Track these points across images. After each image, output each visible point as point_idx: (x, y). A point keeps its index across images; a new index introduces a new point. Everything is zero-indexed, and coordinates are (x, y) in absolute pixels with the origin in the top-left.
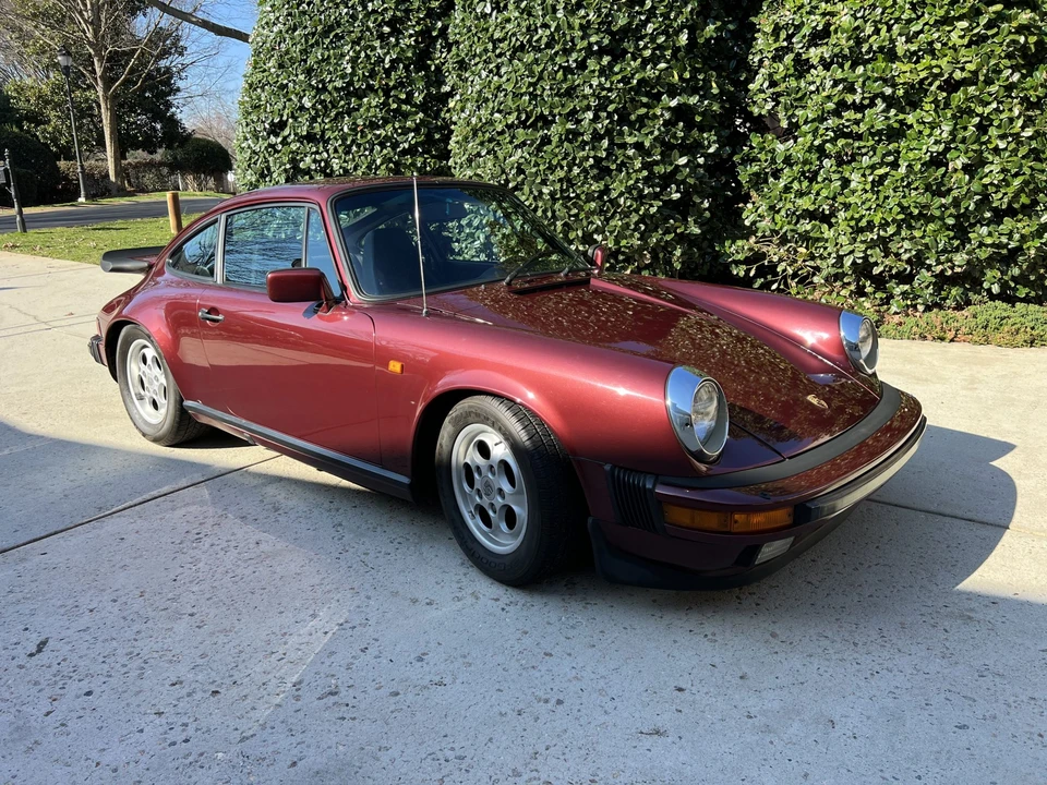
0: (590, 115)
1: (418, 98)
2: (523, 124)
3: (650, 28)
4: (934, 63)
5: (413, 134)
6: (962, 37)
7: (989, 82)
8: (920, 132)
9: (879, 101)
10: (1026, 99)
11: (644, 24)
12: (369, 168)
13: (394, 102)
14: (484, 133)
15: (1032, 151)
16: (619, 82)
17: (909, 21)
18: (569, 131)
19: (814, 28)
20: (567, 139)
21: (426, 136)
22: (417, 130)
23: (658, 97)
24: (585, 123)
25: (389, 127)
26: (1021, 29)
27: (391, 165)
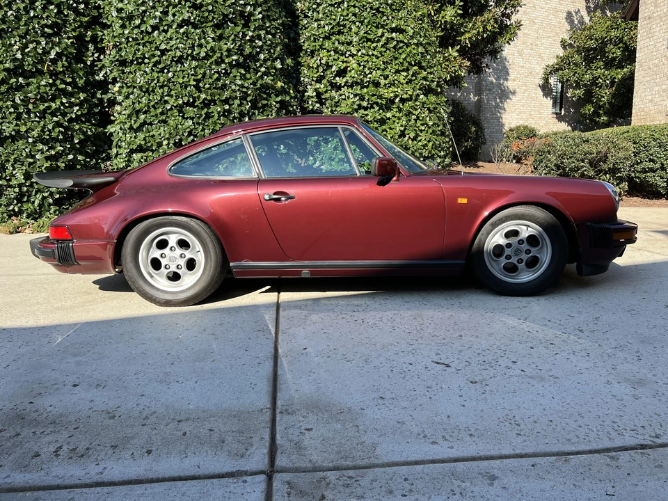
0: (237, 102)
1: (81, 82)
2: (192, 105)
3: (262, 56)
4: (396, 90)
5: (78, 108)
6: (404, 79)
7: (416, 100)
8: (394, 121)
9: (375, 106)
10: (429, 109)
11: (258, 53)
12: (43, 131)
13: (61, 84)
14: (155, 109)
15: (433, 131)
16: (251, 84)
17: (383, 70)
18: (225, 111)
19: (340, 68)
20: (224, 115)
21: (88, 110)
22: (81, 105)
23: (269, 95)
24: (235, 106)
25: (58, 102)
26: (425, 78)
27: (61, 129)
